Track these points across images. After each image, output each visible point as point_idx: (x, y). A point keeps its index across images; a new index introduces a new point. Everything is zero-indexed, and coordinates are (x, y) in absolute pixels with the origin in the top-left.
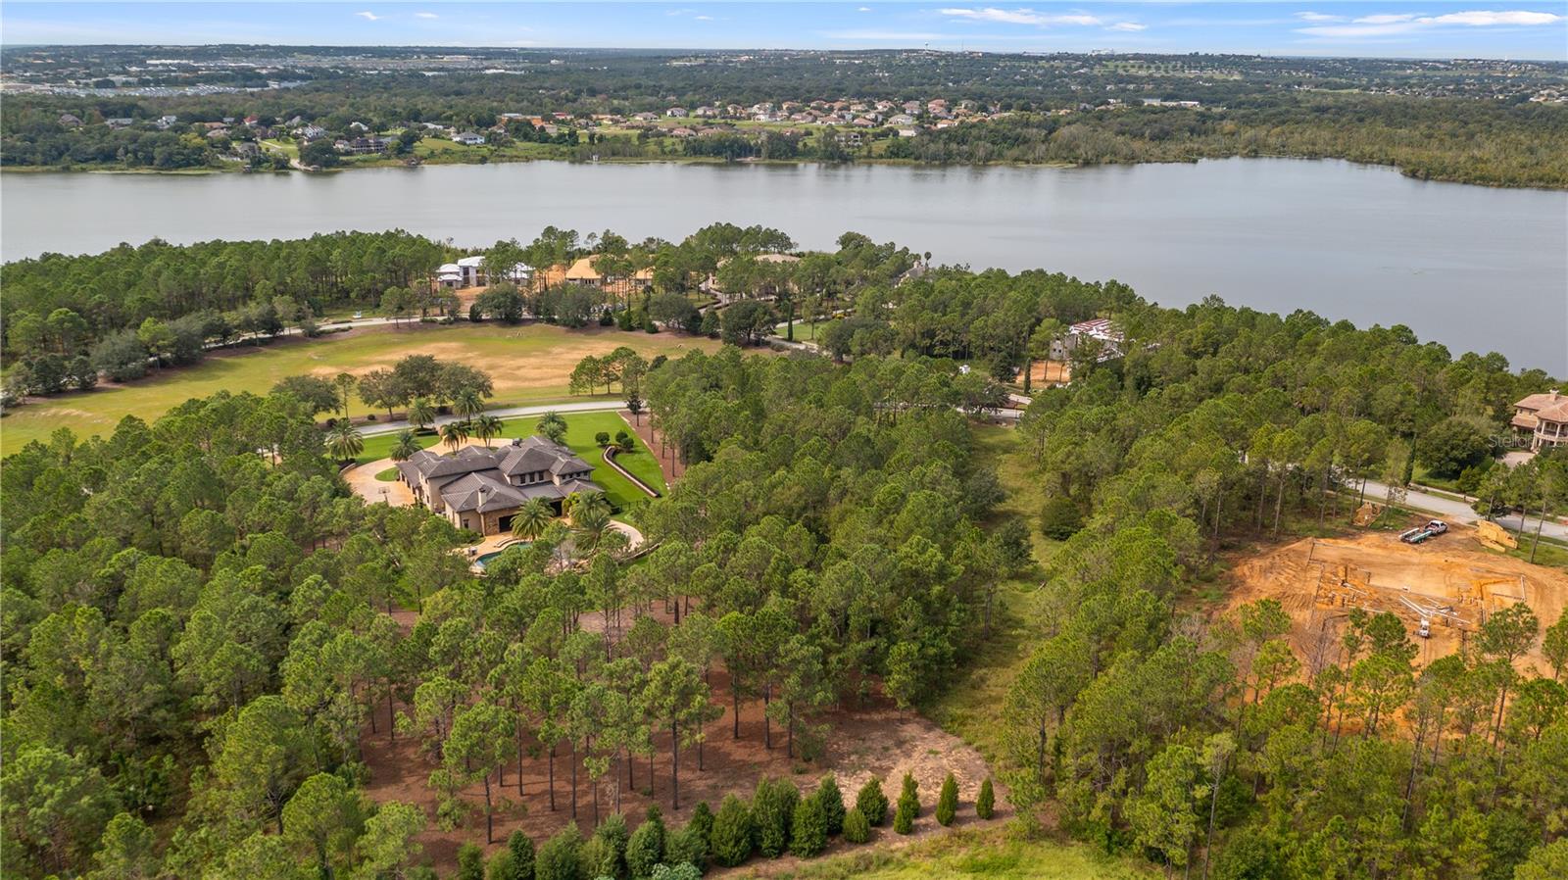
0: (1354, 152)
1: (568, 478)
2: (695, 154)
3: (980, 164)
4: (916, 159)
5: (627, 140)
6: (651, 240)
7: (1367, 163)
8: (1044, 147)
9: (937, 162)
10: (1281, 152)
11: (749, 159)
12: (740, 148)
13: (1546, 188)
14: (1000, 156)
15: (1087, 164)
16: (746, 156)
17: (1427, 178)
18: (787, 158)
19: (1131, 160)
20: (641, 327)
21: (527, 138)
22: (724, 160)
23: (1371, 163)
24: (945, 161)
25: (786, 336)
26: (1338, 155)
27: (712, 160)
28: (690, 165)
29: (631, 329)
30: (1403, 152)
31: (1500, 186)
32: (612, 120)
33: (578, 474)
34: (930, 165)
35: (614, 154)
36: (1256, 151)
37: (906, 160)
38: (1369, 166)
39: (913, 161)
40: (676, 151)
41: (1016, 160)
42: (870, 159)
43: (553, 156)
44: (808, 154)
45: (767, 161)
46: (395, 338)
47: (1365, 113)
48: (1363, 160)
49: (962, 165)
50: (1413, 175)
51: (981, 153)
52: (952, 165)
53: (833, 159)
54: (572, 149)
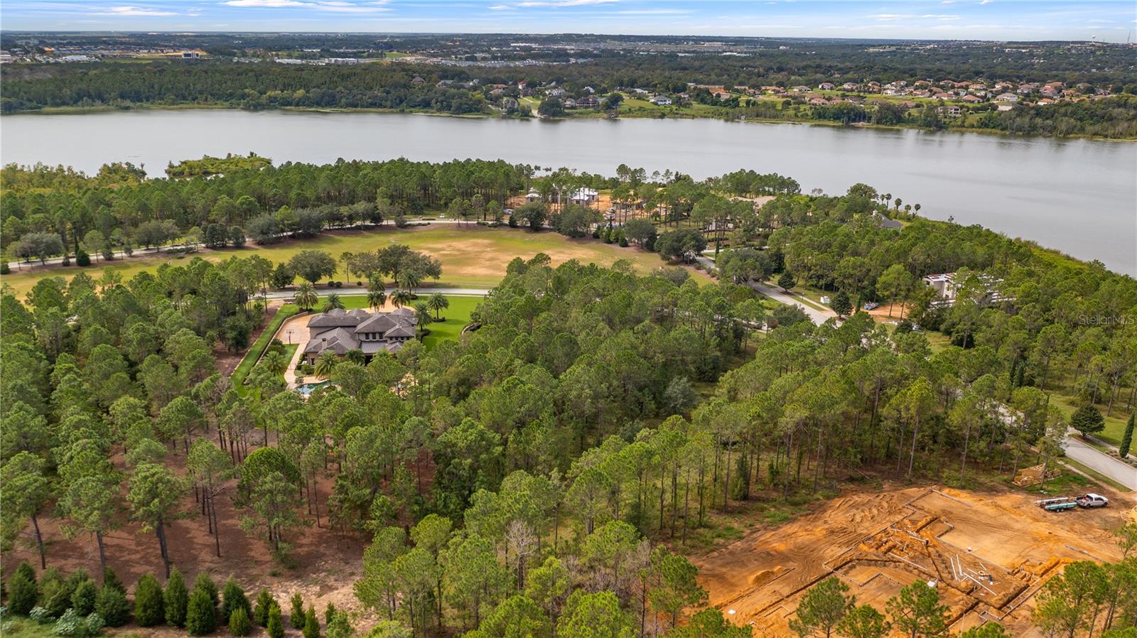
2: (820, 117)
3: (1063, 137)
4: (1002, 130)
5: (774, 105)
6: (710, 179)
8: (1126, 125)
9: (1021, 133)
11: (861, 124)
12: (855, 115)
14: (1082, 130)
16: (859, 121)
18: (892, 124)
20: (617, 241)
21: (703, 101)
22: (841, 124)
24: (1029, 133)
27: (831, 123)
28: (816, 126)
29: (609, 242)
32: (774, 90)
34: (1014, 135)
35: (757, 116)
37: (993, 130)
39: (999, 132)
40: (807, 115)
41: (1096, 134)
42: (962, 128)
44: (911, 122)
45: (875, 126)
49: (1045, 137)
51: (1063, 127)
52: (1035, 136)
53: (930, 127)
54: (730, 111)
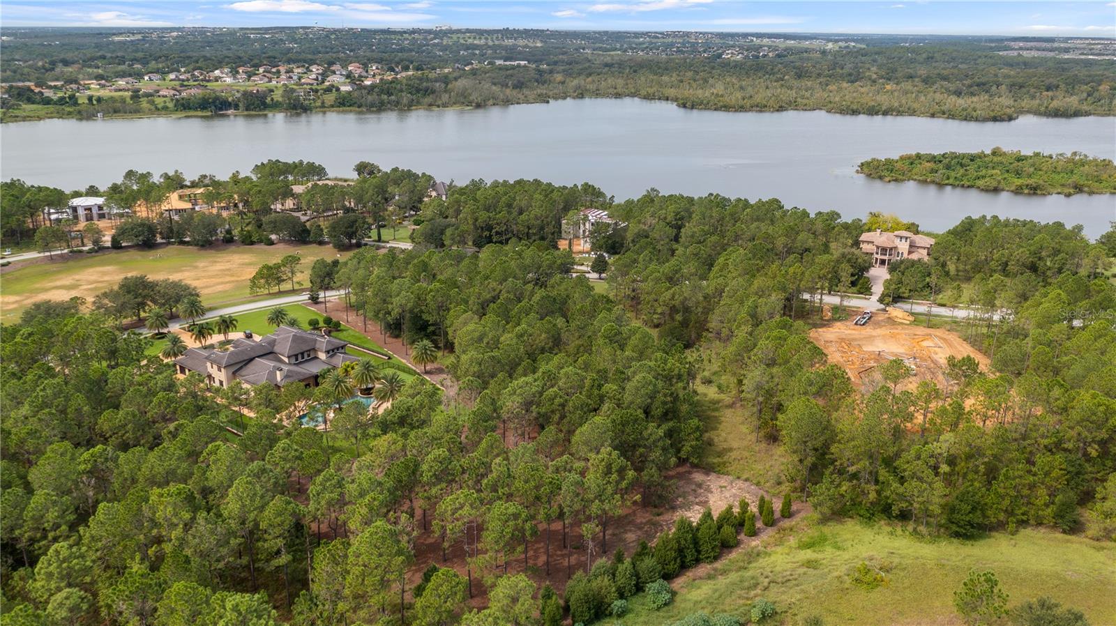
0: (643, 92)
1: (331, 353)
2: (185, 109)
3: (404, 108)
4: (359, 107)
5: (123, 100)
7: (652, 99)
8: (447, 96)
9: (375, 109)
10: (597, 94)
11: (230, 112)
12: (221, 104)
13: (761, 111)
14: (418, 103)
15: (478, 106)
16: (226, 110)
17: (692, 107)
18: (260, 110)
19: (507, 102)
20: (260, 241)
21: (30, 101)
22: (209, 114)
23: (655, 99)
24: (380, 108)
25: (377, 238)
26: (633, 95)
27: (200, 113)
28: (180, 118)
29: (252, 243)
30: (672, 92)
31: (735, 111)
32: (99, 85)
33: (338, 349)
34: (369, 111)
35: (115, 112)
36: (582, 94)
37: (351, 108)
38: (653, 101)
39: (357, 109)
40: (167, 108)
41: (430, 105)
42: (324, 108)
43: (61, 116)
44: (276, 106)
45: (246, 113)
46: (53, 267)
47: (638, 67)
48: (648, 97)
49: (392, 110)
50: (684, 106)
51: (405, 101)
52: (384, 110)
53: (296, 109)
54: (69, 107)
